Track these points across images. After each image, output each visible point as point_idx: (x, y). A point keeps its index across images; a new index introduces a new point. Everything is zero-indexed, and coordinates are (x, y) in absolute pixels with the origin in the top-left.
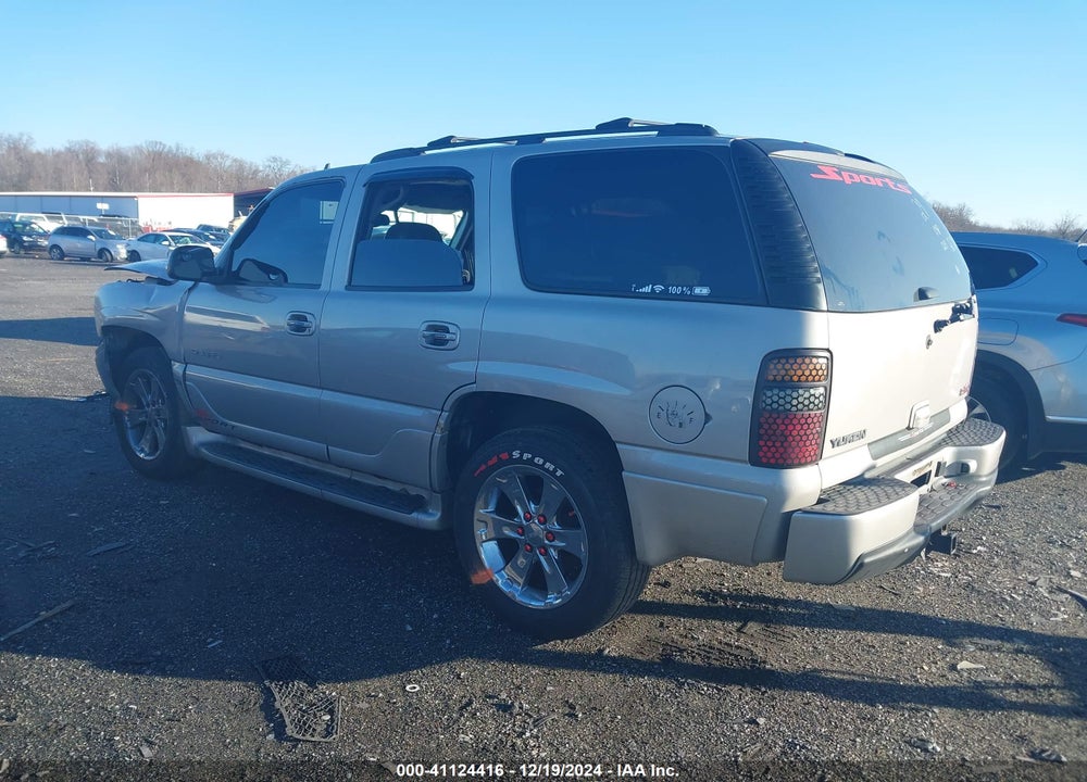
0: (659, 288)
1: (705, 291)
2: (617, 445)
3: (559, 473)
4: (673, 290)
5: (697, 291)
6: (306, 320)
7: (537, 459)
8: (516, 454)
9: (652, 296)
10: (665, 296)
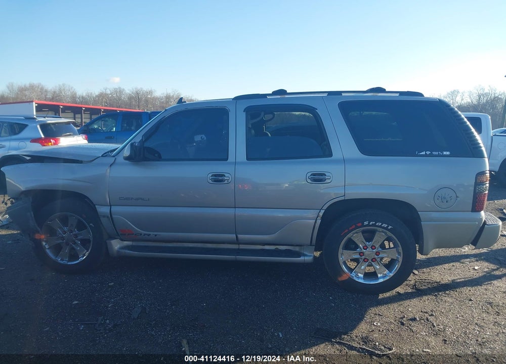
0: (428, 153)
1: (448, 153)
2: (419, 213)
3: (390, 227)
4: (435, 153)
5: (445, 153)
6: (225, 176)
7: (378, 223)
8: (366, 223)
9: (426, 155)
10: (431, 155)
